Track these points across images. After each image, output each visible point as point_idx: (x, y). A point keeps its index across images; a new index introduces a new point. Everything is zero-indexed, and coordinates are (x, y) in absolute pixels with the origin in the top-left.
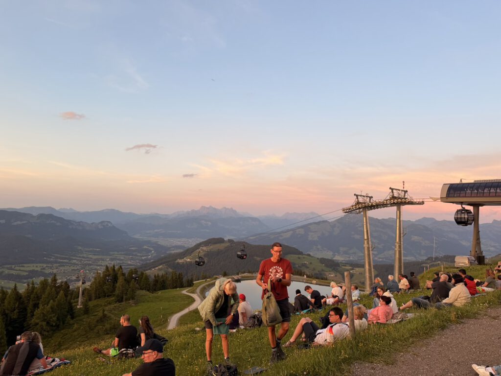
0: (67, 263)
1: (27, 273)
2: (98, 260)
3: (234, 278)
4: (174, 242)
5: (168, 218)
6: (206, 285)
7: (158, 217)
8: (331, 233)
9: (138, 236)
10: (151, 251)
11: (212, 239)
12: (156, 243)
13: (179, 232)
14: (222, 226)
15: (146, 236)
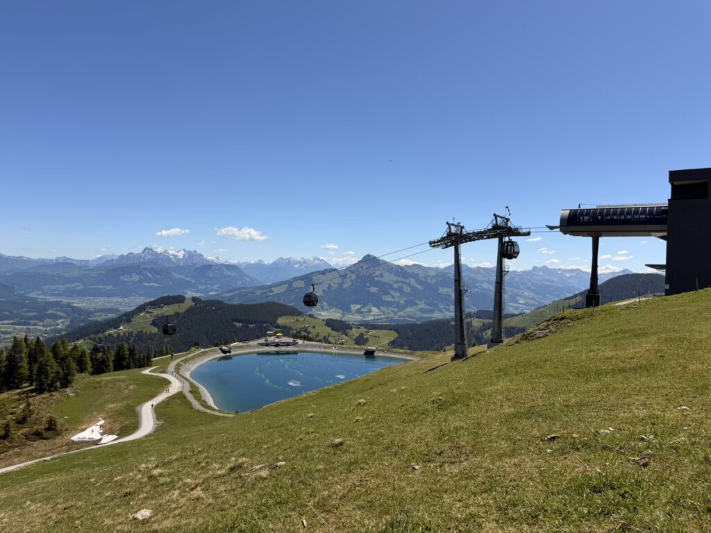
3: (221, 350)
4: (100, 302)
5: (88, 266)
6: (182, 361)
7: (71, 264)
8: (341, 285)
9: (37, 295)
10: (61, 317)
11: (165, 297)
12: (69, 305)
13: (108, 287)
14: (181, 278)
15: (51, 295)
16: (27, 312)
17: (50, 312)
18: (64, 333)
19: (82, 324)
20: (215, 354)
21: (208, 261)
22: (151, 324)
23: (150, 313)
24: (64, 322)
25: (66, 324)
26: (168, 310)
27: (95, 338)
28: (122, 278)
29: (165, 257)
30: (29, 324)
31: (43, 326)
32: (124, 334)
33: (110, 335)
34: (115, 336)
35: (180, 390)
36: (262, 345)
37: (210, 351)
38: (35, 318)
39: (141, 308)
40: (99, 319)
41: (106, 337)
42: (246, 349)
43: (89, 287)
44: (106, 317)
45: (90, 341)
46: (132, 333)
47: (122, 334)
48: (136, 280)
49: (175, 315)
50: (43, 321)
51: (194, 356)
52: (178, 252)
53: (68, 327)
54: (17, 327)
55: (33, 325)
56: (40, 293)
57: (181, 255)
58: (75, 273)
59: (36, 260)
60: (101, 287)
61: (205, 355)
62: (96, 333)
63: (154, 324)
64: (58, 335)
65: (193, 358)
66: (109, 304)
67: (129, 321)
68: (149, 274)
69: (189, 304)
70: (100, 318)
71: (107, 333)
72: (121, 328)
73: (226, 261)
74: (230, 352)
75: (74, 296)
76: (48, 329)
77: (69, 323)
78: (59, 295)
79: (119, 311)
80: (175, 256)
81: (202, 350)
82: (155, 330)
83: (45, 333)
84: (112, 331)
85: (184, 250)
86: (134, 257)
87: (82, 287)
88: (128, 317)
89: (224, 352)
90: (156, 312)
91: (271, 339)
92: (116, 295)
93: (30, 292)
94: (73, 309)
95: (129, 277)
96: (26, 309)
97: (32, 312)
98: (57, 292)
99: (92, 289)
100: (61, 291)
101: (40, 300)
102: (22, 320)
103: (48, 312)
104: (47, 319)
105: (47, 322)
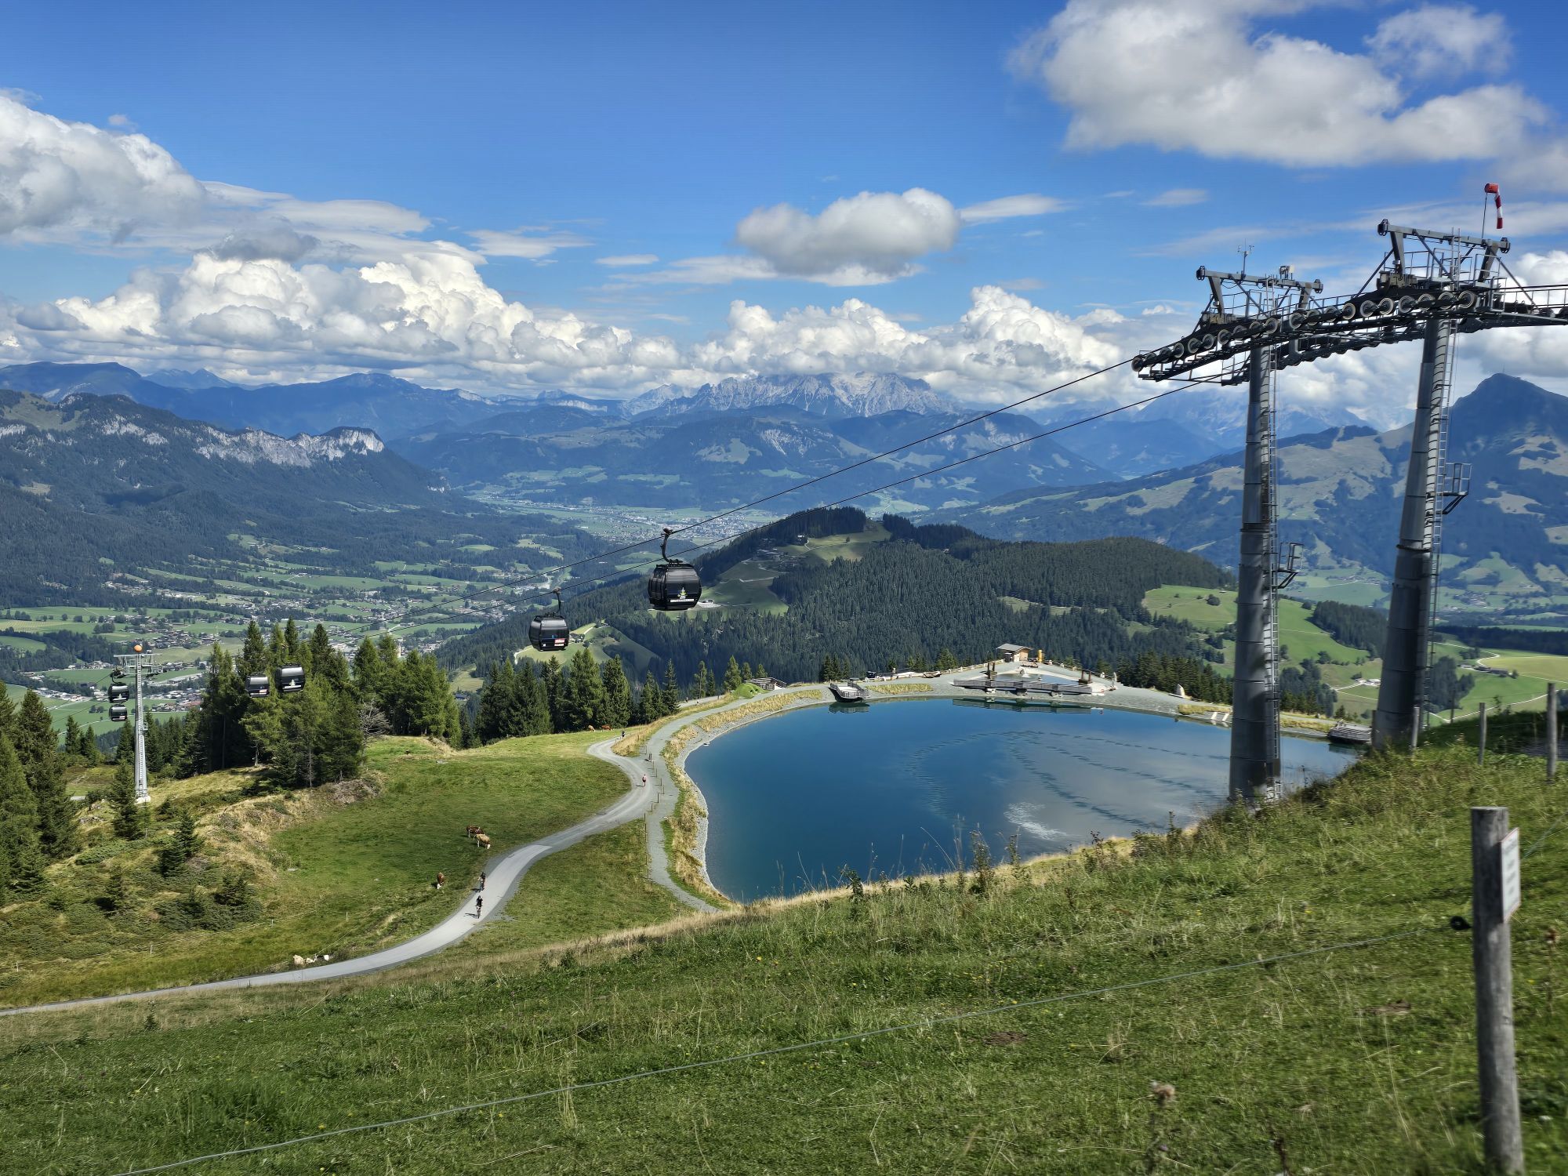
0: (203, 606)
1: (43, 647)
2: (328, 593)
3: (835, 692)
4: (646, 523)
5: (617, 418)
6: (701, 721)
7: (575, 410)
9: (495, 497)
10: (550, 561)
11: (811, 514)
12: (568, 527)
13: (669, 480)
15: (525, 497)
16: (469, 542)
17: (524, 543)
19: (598, 582)
22: (770, 591)
23: (769, 558)
24: (556, 574)
25: (561, 579)
27: (622, 624)
28: (703, 452)
30: (472, 576)
31: (507, 582)
35: (640, 814)
37: (798, 696)
38: (486, 558)
39: (745, 545)
40: (644, 568)
43: (622, 477)
46: (720, 613)
47: (692, 617)
48: (743, 462)
49: (834, 566)
50: (507, 570)
52: (858, 376)
54: (445, 582)
55: (482, 579)
56: (500, 490)
57: (864, 384)
58: (583, 438)
59: (492, 397)
60: (649, 478)
62: (628, 610)
63: (778, 589)
68: (774, 442)
70: (645, 565)
75: (584, 501)
76: (517, 591)
77: (568, 576)
78: (546, 499)
79: (697, 546)
81: (777, 690)
82: (780, 609)
83: (512, 604)
86: (735, 390)
87: (603, 477)
88: (710, 568)
92: (685, 503)
93: (478, 488)
94: (578, 538)
95: (723, 450)
96: (466, 535)
97: (481, 543)
98: (542, 491)
99: (627, 482)
100: (551, 487)
101: (501, 511)
102: (457, 565)
103: (519, 546)
104: (516, 564)
105: (515, 572)
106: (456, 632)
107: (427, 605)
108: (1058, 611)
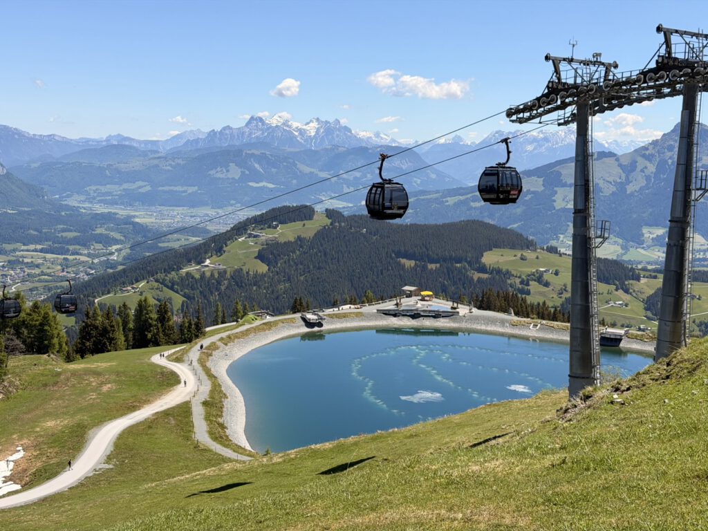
3: (304, 319)
4: (177, 216)
5: (157, 152)
6: (221, 339)
7: (130, 147)
8: (622, 186)
9: (80, 202)
10: (117, 242)
11: (280, 209)
12: (128, 221)
13: (191, 190)
14: (311, 173)
15: (100, 202)
16: (64, 231)
17: (99, 231)
18: (120, 268)
19: (148, 254)
20: (291, 327)
21: (360, 140)
22: (256, 258)
23: (256, 236)
24: (121, 250)
25: (124, 253)
26: (285, 233)
27: (164, 280)
28: (212, 172)
29: (284, 133)
30: (66, 252)
31: (89, 255)
32: (212, 275)
33: (188, 273)
34: (197, 276)
35: (187, 399)
36: (387, 313)
37: (282, 321)
38: (75, 241)
39: (240, 229)
40: (176, 245)
41: (182, 279)
42: (353, 320)
43: (160, 188)
44: (187, 243)
45: (156, 284)
46: (225, 272)
47: (208, 274)
48: (237, 178)
49: (296, 242)
50: (88, 248)
51: (247, 330)
52: (308, 124)
53: (125, 258)
54: (49, 256)
55: (73, 254)
56: (83, 198)
57: (312, 129)
58: (136, 164)
59: (75, 141)
60: (179, 188)
61: (270, 329)
62: (167, 271)
63: (261, 257)
64: (111, 271)
65: (246, 334)
66: (192, 219)
67: (220, 251)
68: (257, 166)
69: (320, 221)
70: (177, 243)
71: (184, 270)
72: (208, 262)
73: (394, 141)
74: (320, 325)
75: (137, 204)
76: (96, 261)
77: (128, 251)
78: (113, 203)
79: (208, 232)
80: (301, 132)
81: (269, 319)
82: (263, 268)
83: (92, 269)
84: (192, 268)
85: (318, 120)
86: (232, 134)
87: (148, 188)
88: (218, 244)
89: (309, 324)
90: (266, 235)
91: (408, 303)
92: (202, 204)
93: (68, 196)
94: (134, 227)
95: (224, 171)
96: (62, 226)
97: (71, 231)
98: (110, 198)
99: (165, 192)
100: (116, 195)
101: (84, 211)
102: (56, 245)
103: (96, 232)
104: (95, 244)
105: (94, 249)
106: (57, 288)
107: (37, 271)
108: (432, 266)
